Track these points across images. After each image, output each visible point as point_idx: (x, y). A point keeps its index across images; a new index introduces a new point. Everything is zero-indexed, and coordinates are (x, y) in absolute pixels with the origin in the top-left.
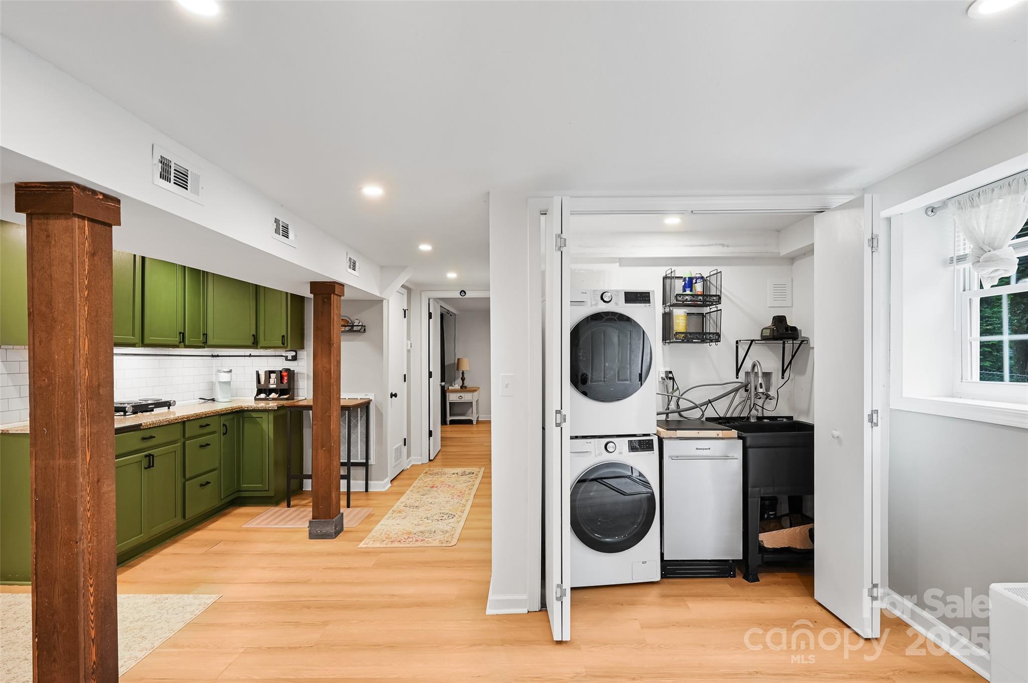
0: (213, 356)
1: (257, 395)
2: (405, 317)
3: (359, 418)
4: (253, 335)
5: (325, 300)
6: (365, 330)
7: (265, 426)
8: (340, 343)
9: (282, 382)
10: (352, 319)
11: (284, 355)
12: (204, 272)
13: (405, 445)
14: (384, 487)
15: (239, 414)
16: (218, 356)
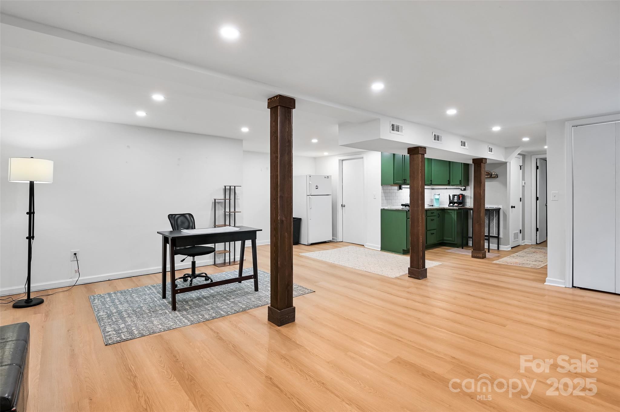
0: (432, 189)
1: (449, 204)
2: (521, 169)
3: (495, 217)
4: (448, 180)
5: (479, 166)
6: (498, 176)
7: (453, 216)
8: (485, 183)
9: (459, 199)
10: (491, 172)
11: (460, 188)
12: (431, 159)
13: (521, 233)
14: (507, 249)
15: (443, 210)
16: (434, 189)
